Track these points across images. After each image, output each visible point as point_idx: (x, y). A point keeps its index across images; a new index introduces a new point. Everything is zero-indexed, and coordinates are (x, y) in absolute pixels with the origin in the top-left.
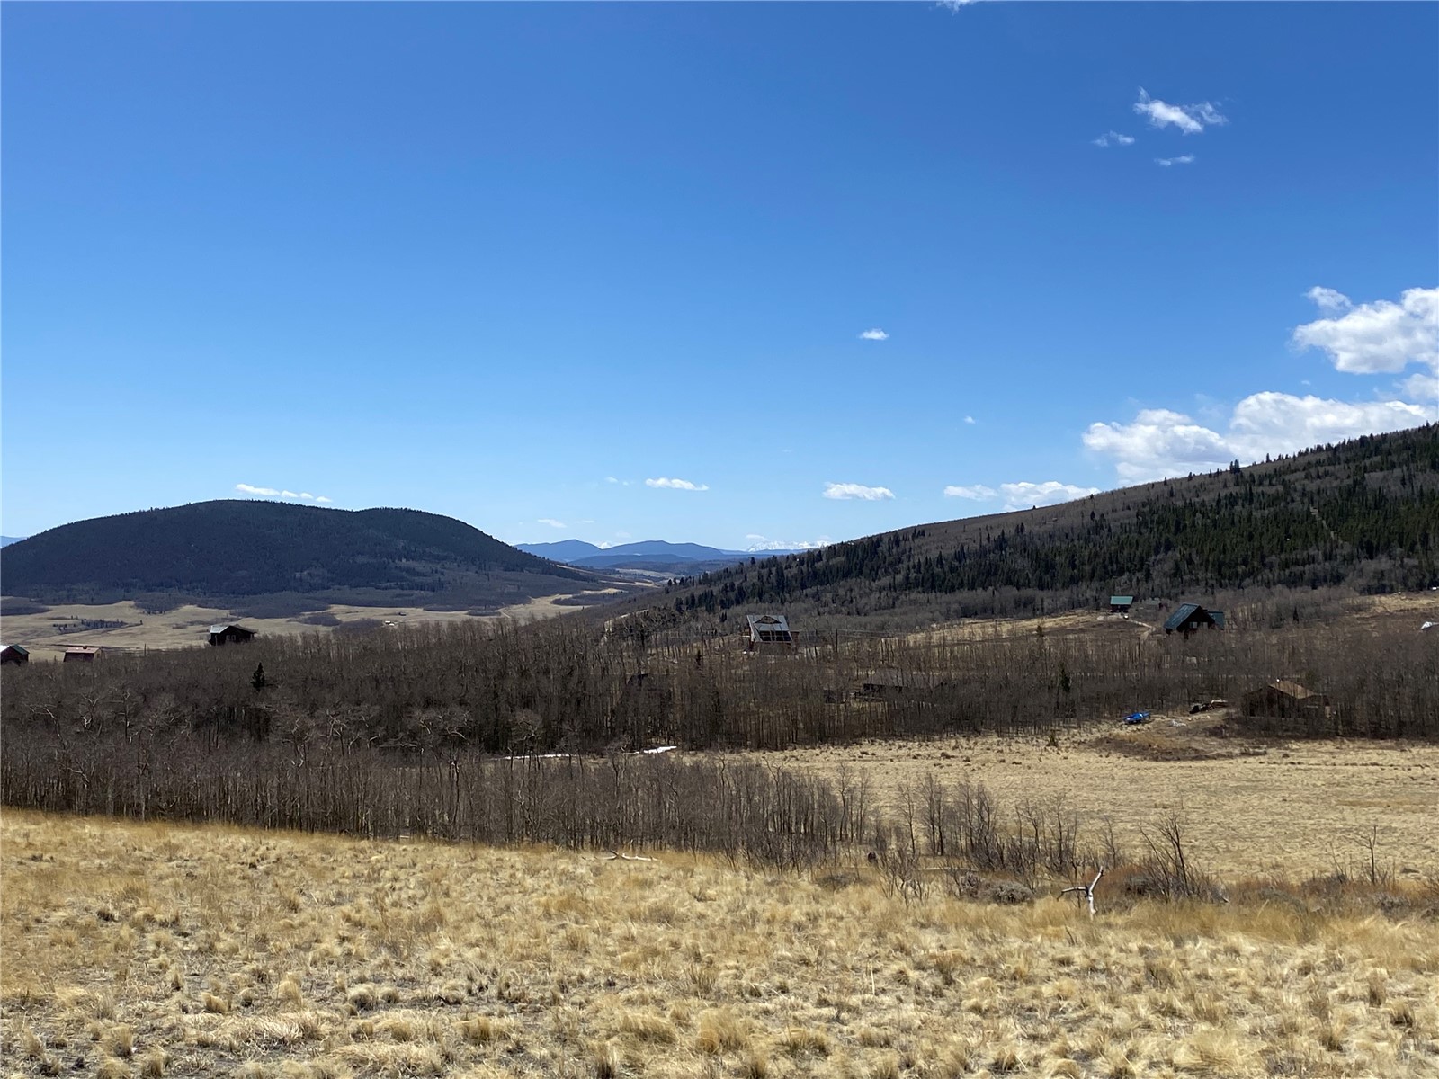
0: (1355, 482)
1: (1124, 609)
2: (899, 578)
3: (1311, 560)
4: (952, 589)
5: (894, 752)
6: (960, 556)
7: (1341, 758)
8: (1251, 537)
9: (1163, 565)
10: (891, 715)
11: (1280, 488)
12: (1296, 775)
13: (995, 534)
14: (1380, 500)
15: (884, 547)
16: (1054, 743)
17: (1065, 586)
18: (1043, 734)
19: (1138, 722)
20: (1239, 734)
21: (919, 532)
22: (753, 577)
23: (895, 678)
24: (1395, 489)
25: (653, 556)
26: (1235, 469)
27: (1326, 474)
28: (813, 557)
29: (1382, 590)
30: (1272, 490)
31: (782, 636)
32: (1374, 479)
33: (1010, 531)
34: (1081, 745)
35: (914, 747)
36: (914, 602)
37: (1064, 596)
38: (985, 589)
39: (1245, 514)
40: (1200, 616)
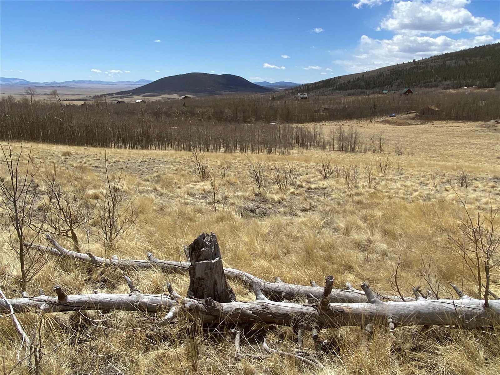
0: (443, 63)
1: (385, 93)
2: (335, 87)
3: (431, 82)
4: (346, 90)
5: (330, 124)
6: (349, 82)
7: (448, 125)
8: (417, 77)
9: (395, 84)
10: (330, 115)
11: (425, 65)
12: (437, 129)
13: (357, 77)
14: (449, 67)
16: (371, 122)
17: (372, 89)
18: (368, 119)
19: (393, 116)
20: (420, 119)
21: (340, 77)
22: (302, 88)
24: (453, 65)
25: (282, 84)
26: (414, 61)
27: (437, 62)
29: (448, 88)
30: (423, 66)
31: (306, 98)
32: (448, 63)
33: (361, 77)
34: (378, 122)
35: (335, 123)
36: (337, 93)
37: (372, 91)
38: (354, 90)
39: (416, 71)
40: (409, 91)
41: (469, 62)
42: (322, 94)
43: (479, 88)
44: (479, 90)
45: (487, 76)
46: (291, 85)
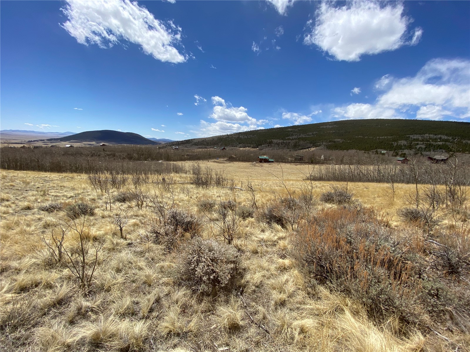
1: (216, 148)
2: (192, 144)
3: (234, 144)
4: (198, 146)
6: (199, 142)
8: (228, 142)
9: (219, 144)
10: (190, 158)
12: (235, 165)
13: (202, 140)
14: (241, 138)
15: (190, 141)
16: (208, 161)
19: (217, 160)
20: (228, 161)
21: (194, 139)
22: (175, 143)
23: (191, 154)
24: (242, 138)
25: (164, 140)
26: (227, 135)
29: (241, 148)
30: (231, 137)
31: (177, 148)
32: (240, 136)
34: (211, 162)
37: (210, 147)
38: (201, 146)
39: (228, 139)
40: (224, 148)
41: (248, 137)
42: (186, 147)
43: (253, 148)
44: (252, 149)
45: (255, 143)
46: (169, 141)
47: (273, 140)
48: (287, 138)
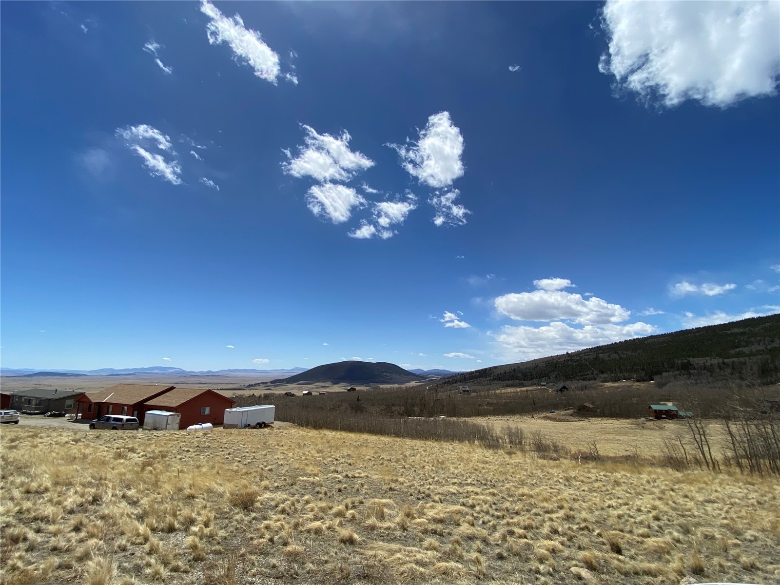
0: (597, 356)
1: (544, 385)
2: (492, 378)
3: (588, 374)
4: (504, 381)
5: (496, 418)
6: (505, 373)
7: (603, 422)
8: (573, 369)
9: (553, 376)
10: (494, 410)
11: (579, 357)
12: (593, 426)
13: (513, 368)
14: (603, 361)
15: (487, 371)
16: (533, 417)
17: (530, 380)
18: (530, 415)
19: (552, 412)
20: (577, 416)
21: (495, 367)
23: (494, 401)
24: (607, 358)
25: (437, 372)
26: (567, 353)
27: (590, 355)
28: (472, 373)
29: (606, 382)
30: (577, 358)
31: (467, 391)
32: (601, 356)
33: (516, 368)
34: (539, 418)
35: (500, 417)
36: (496, 383)
37: (530, 382)
38: (512, 380)
39: (571, 364)
40: (564, 387)
41: (622, 356)
43: (638, 381)
45: (643, 370)
47: (691, 359)
48: (732, 352)
